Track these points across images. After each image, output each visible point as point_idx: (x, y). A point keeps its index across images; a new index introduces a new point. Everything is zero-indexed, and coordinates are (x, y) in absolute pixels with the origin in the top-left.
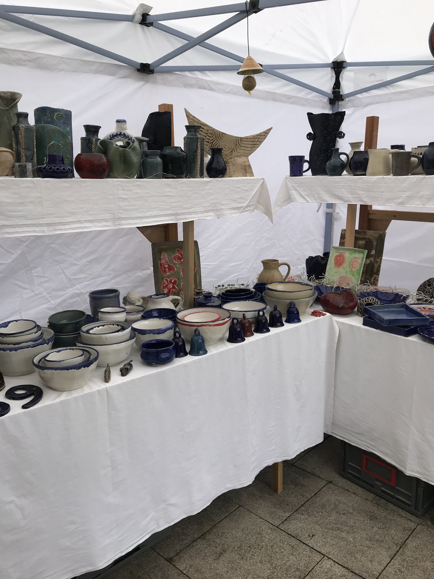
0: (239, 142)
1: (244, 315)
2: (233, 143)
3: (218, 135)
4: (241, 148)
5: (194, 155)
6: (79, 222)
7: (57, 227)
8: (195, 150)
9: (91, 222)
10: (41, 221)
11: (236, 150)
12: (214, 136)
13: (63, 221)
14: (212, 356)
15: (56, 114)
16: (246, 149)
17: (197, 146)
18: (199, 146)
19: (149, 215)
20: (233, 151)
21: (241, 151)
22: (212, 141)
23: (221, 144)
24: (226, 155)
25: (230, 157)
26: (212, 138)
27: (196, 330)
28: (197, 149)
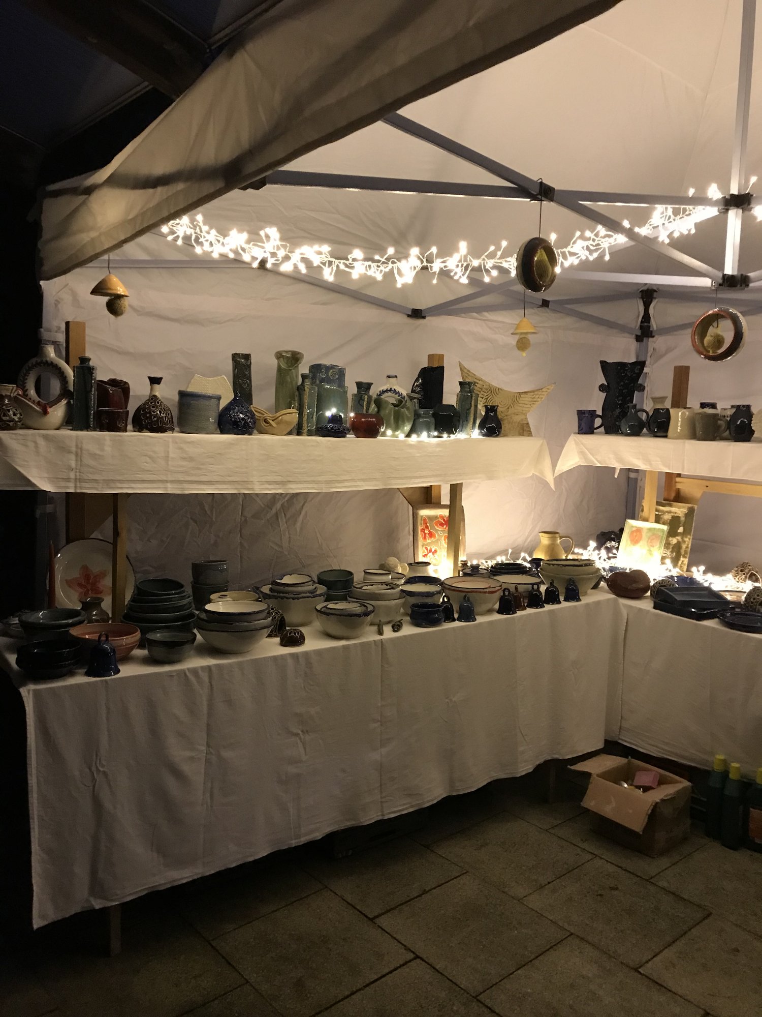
0: (518, 398)
1: (516, 588)
2: (510, 400)
3: (495, 389)
4: (519, 404)
5: (466, 413)
6: (353, 480)
7: (334, 485)
8: (468, 408)
9: (364, 481)
10: (320, 479)
11: (514, 406)
12: (489, 392)
13: (339, 479)
14: (480, 624)
15: (331, 371)
16: (526, 406)
17: (471, 404)
18: (473, 403)
19: (418, 475)
20: (510, 407)
21: (518, 408)
22: (487, 397)
23: (495, 401)
24: (502, 412)
25: (506, 414)
26: (488, 394)
27: (465, 596)
28: (471, 406)
